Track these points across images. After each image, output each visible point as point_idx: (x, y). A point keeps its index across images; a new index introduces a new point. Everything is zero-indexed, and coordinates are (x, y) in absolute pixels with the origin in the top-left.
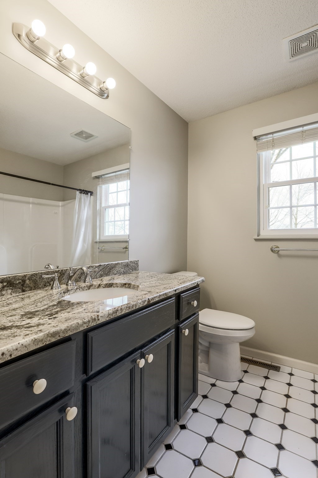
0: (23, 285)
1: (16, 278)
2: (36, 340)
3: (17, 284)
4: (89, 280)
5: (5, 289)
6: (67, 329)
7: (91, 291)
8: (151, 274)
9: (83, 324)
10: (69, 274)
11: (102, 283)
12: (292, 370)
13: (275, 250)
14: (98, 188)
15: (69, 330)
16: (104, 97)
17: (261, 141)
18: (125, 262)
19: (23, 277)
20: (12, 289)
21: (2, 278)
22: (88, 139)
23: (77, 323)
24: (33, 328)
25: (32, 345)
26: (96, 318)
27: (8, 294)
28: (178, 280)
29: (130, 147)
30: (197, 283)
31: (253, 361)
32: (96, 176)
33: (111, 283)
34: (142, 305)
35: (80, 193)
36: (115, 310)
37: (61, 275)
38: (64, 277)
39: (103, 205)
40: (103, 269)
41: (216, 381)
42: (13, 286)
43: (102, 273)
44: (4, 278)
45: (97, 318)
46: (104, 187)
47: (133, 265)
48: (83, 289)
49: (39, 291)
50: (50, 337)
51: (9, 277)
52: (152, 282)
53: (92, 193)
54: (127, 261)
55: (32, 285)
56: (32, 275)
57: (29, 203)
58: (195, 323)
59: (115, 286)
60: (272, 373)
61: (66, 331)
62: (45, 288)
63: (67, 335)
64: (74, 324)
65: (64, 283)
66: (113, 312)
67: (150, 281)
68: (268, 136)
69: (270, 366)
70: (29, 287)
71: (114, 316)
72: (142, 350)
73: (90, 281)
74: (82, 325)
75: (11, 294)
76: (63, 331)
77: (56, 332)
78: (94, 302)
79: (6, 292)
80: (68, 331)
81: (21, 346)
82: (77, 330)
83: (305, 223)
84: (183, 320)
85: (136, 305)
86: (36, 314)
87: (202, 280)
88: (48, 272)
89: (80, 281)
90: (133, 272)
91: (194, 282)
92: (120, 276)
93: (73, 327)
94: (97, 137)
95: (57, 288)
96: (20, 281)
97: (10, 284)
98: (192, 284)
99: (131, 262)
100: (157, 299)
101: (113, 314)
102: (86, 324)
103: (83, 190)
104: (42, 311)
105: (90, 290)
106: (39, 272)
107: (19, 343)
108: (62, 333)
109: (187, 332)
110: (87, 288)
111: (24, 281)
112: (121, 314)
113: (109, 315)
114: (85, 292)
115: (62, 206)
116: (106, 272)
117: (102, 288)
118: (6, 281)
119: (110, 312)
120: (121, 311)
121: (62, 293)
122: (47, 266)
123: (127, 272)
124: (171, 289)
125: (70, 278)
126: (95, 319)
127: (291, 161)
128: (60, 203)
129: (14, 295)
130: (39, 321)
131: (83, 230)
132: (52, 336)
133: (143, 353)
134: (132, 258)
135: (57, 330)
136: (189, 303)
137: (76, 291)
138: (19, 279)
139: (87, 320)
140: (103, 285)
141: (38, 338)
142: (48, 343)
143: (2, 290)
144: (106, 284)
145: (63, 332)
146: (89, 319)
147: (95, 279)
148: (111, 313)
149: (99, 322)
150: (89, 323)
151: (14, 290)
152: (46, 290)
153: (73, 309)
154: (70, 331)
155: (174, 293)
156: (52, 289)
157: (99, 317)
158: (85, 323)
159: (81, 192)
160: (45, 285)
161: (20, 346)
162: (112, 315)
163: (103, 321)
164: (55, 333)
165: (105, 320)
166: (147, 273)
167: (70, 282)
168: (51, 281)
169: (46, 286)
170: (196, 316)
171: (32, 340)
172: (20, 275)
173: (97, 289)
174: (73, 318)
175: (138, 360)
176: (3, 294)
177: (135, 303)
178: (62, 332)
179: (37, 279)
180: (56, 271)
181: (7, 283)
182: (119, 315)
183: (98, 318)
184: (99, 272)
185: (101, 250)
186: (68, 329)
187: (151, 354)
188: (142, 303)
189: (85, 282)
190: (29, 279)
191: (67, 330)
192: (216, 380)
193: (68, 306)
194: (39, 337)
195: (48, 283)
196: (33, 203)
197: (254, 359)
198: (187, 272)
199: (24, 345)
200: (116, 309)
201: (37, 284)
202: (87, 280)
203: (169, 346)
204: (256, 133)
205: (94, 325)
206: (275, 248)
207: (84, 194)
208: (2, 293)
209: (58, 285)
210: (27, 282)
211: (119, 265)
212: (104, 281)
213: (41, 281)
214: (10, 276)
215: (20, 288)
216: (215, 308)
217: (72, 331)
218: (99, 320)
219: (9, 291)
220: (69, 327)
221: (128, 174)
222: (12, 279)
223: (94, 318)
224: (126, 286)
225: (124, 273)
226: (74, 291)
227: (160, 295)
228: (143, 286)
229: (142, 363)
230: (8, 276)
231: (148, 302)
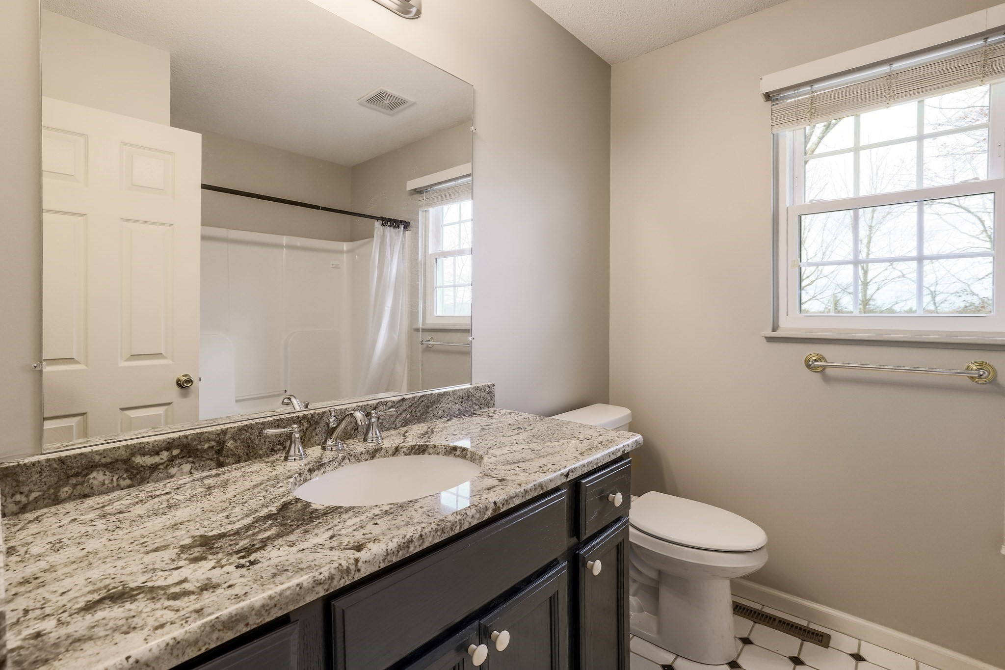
0: (219, 452)
1: (202, 437)
2: (178, 643)
3: (205, 451)
4: (374, 436)
5: (177, 462)
6: (268, 605)
7: (378, 461)
8: (520, 417)
9: (313, 587)
10: (328, 424)
11: (404, 444)
12: (859, 645)
13: (814, 367)
14: (420, 213)
15: (275, 606)
16: (411, 15)
17: (781, 105)
18: (462, 389)
19: (218, 434)
20: (193, 462)
21: (168, 440)
22: (396, 110)
23: (298, 585)
24: (186, 599)
25: (166, 658)
26: (352, 567)
27: (182, 474)
28: (578, 442)
29: (472, 128)
30: (624, 451)
31: (763, 615)
32: (416, 189)
33: (422, 446)
34: (479, 519)
35: (383, 225)
36: (403, 541)
37: (311, 426)
38: (318, 429)
39: (431, 251)
40: (410, 407)
41: (675, 659)
42: (196, 456)
43: (408, 416)
44: (174, 440)
45: (354, 566)
46: (432, 211)
47: (483, 394)
48: (358, 458)
49: (257, 466)
50: (219, 630)
51: (186, 437)
52: (515, 447)
53: (407, 225)
54: (467, 386)
55: (240, 452)
56: (241, 429)
57: (279, 246)
58: (620, 540)
59: (431, 451)
60: (810, 650)
61: (267, 610)
62: (273, 455)
63: (268, 620)
64: (289, 588)
65: (318, 442)
66: (399, 545)
67: (512, 441)
68: (799, 91)
69: (805, 630)
70: (235, 455)
71: (402, 555)
72: (482, 622)
73: (377, 438)
74: (311, 590)
75: (191, 473)
76: (258, 611)
77: (238, 617)
78: (361, 511)
79: (179, 470)
80: (271, 608)
81: (135, 665)
82: (298, 603)
83: (886, 281)
84: (589, 537)
85: (460, 523)
86: (216, 545)
87: (636, 441)
88: (278, 420)
89: (356, 437)
90: (483, 410)
91: (615, 448)
92: (450, 423)
93: (287, 597)
94: (414, 104)
95: (297, 458)
96: (213, 443)
97: (189, 452)
98: (609, 455)
99: (476, 388)
100: (517, 502)
101: (398, 552)
102: (321, 586)
103: (390, 220)
104: (234, 534)
105: (375, 460)
106: (258, 421)
107: (128, 658)
108: (255, 617)
109: (597, 567)
110: (367, 456)
111: (221, 443)
112: (421, 548)
113: (388, 554)
114: (363, 463)
115: (348, 252)
116: (419, 414)
117: (403, 454)
118: (179, 445)
119: (389, 548)
120: (422, 541)
121: (306, 472)
122: (286, 401)
123: (468, 411)
124: (555, 471)
125: (330, 432)
126: (348, 570)
127: (857, 149)
128: (345, 246)
129: (197, 475)
130: (209, 574)
131: (389, 304)
132: (224, 627)
133: (486, 627)
134: (479, 380)
135: (242, 608)
136: (604, 498)
137: (342, 464)
138: (209, 440)
139: (327, 574)
140: (405, 450)
141: (186, 637)
142: (213, 646)
143: (167, 465)
144: (412, 447)
145: (259, 613)
146: (333, 571)
147: (393, 432)
148: (394, 549)
149: (358, 577)
150: (332, 582)
151: (197, 465)
152: (272, 463)
153: (306, 532)
154: (276, 609)
155: (564, 480)
156: (286, 459)
157: (360, 564)
158: (320, 584)
159: (385, 223)
160: (272, 449)
161: (130, 666)
162: (397, 555)
163: (372, 572)
164: (233, 619)
165: (377, 569)
166: (513, 415)
167: (329, 442)
168: (285, 441)
169: (275, 451)
170: (623, 525)
171: (168, 644)
172: (212, 431)
173: (391, 458)
174: (294, 567)
175: (473, 646)
176: (172, 474)
177: (459, 517)
178: (253, 613)
179: (253, 437)
180: (298, 417)
181: (181, 450)
182: (415, 552)
183: (356, 565)
184: (401, 414)
185: (428, 347)
186: (273, 602)
187: (505, 632)
188: (478, 516)
189: (365, 440)
190: (233, 438)
191: (268, 608)
192: (674, 656)
193: (299, 520)
194: (188, 635)
195: (281, 444)
196: (289, 247)
197: (767, 610)
198: (610, 406)
199: (142, 661)
200: (408, 537)
201: (253, 448)
202: (370, 435)
203: (553, 601)
204: (771, 83)
205: (346, 584)
206: (815, 360)
207: (390, 226)
208: (169, 471)
209: (299, 451)
210: (230, 444)
211: (447, 397)
212: (410, 438)
213: (262, 441)
214: (188, 433)
215: (211, 460)
216: (675, 493)
217: (283, 606)
218: (359, 570)
219: (187, 467)
220: (276, 599)
221: (470, 188)
222: (193, 439)
223: (345, 568)
224: (458, 454)
225: (461, 414)
226: (337, 464)
227: (526, 491)
228: (493, 459)
229: (480, 653)
230: (182, 434)
231: (494, 510)
